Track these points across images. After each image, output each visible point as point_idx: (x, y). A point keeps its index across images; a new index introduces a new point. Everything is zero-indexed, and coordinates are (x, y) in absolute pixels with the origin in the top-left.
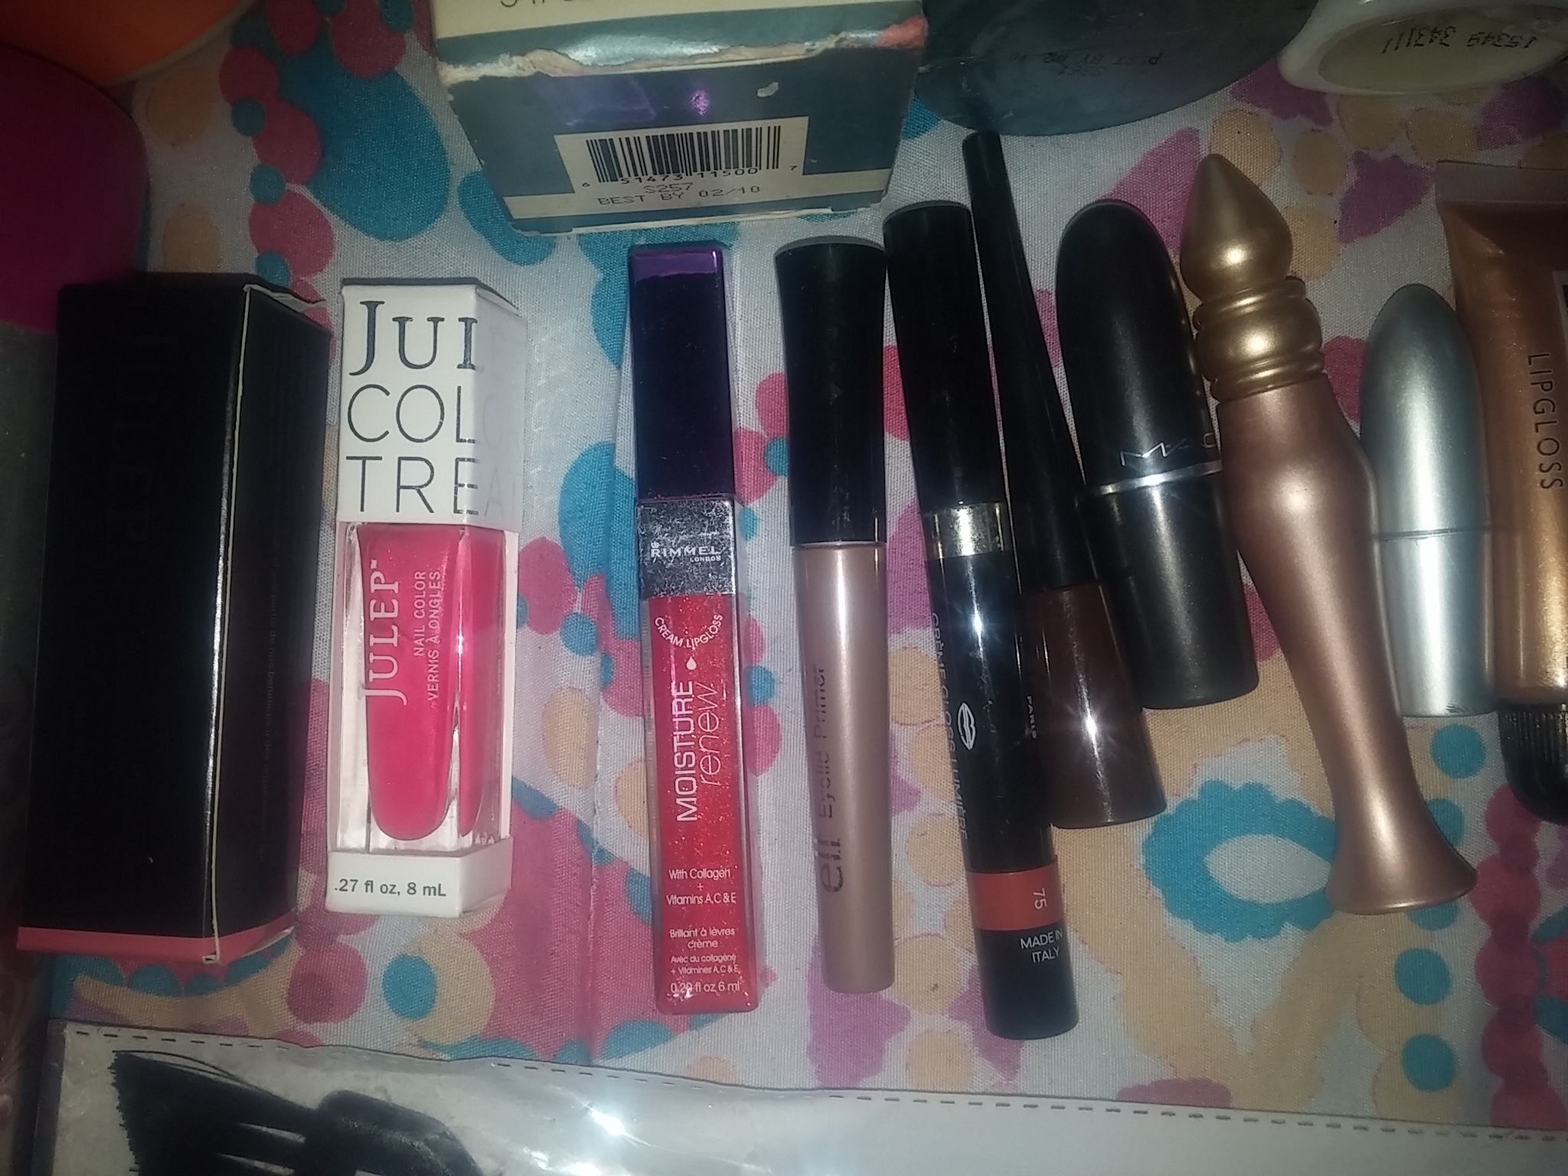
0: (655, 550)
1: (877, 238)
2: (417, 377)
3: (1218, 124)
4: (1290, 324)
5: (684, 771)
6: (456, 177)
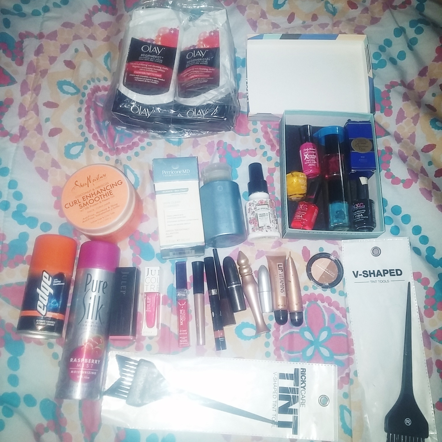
0: (178, 295)
1: (203, 261)
2: (153, 276)
3: (241, 247)
4: (248, 269)
5: (181, 319)
6: (155, 254)
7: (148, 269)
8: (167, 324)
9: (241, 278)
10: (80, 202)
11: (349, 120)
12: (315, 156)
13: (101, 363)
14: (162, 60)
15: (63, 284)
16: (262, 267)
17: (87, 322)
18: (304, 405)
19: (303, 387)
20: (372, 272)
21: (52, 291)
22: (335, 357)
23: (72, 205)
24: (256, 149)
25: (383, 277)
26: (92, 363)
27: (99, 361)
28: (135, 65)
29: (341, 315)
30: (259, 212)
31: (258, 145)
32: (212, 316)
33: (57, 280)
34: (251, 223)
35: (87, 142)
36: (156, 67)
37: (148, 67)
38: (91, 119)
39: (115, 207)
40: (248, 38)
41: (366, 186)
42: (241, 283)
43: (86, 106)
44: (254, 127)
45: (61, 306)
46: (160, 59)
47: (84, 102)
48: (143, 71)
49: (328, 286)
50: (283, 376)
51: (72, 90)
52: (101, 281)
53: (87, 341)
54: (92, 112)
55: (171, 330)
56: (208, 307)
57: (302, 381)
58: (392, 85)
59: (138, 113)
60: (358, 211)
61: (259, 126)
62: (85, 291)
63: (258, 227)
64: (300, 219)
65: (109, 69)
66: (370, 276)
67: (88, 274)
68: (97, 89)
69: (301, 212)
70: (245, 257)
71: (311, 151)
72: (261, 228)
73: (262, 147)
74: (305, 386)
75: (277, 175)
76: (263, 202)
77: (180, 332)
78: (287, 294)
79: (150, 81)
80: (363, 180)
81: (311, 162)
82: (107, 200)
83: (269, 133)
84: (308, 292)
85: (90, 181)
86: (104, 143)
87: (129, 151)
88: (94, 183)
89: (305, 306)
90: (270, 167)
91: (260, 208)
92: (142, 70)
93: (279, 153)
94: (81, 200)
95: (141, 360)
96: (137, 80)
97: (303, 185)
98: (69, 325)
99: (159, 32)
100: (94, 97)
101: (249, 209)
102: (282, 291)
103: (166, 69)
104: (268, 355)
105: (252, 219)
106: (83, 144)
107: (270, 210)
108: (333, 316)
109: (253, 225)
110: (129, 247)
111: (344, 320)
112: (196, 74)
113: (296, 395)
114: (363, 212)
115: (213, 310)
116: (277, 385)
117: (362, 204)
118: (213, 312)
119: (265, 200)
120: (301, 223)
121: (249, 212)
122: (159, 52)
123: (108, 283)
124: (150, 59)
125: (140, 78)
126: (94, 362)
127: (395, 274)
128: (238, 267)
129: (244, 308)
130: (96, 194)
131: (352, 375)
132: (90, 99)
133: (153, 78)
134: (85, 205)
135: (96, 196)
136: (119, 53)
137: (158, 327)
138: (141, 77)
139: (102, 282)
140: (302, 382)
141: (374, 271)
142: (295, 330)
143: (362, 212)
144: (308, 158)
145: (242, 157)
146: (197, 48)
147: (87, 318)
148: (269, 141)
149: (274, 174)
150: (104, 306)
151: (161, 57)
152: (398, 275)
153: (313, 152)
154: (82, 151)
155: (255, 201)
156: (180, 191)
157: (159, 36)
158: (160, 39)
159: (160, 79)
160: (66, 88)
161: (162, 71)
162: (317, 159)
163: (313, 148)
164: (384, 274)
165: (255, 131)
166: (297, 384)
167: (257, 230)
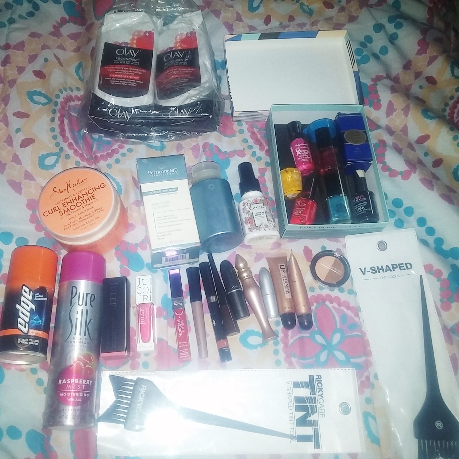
0: (174, 304)
1: (198, 266)
2: (145, 286)
3: (238, 250)
4: (248, 272)
5: (180, 331)
6: (145, 264)
7: (139, 278)
8: (165, 338)
9: (241, 283)
10: (60, 208)
11: (339, 114)
12: (307, 151)
13: (93, 384)
15: (46, 299)
16: (263, 270)
17: (75, 339)
18: (323, 415)
19: (321, 395)
20: (380, 267)
21: (34, 307)
22: (352, 360)
23: (51, 212)
24: (244, 149)
25: (393, 272)
26: (83, 383)
27: (91, 382)
28: (110, 69)
29: (353, 315)
30: (254, 211)
31: (245, 145)
32: (214, 325)
33: (38, 294)
34: (246, 223)
35: (62, 152)
36: (133, 69)
37: (124, 70)
38: (65, 128)
39: (98, 211)
40: (226, 39)
41: (364, 178)
42: (241, 288)
43: (59, 115)
44: (240, 128)
45: (44, 324)
46: (136, 61)
47: (57, 111)
48: (120, 74)
49: (335, 285)
50: (297, 385)
51: (43, 100)
52: (88, 293)
53: (76, 359)
54: (66, 121)
55: (169, 344)
56: (208, 316)
57: (318, 388)
58: (378, 79)
59: (117, 116)
60: (359, 204)
61: (245, 127)
62: (71, 305)
63: (255, 227)
64: (299, 216)
65: (81, 80)
66: (379, 272)
67: (73, 287)
68: (69, 99)
69: (299, 208)
70: (243, 260)
71: (303, 146)
72: (258, 228)
73: (250, 147)
74: (323, 394)
75: (268, 175)
76: (258, 200)
77: (179, 345)
78: (292, 296)
79: (127, 83)
80: (360, 173)
81: (304, 157)
82: (90, 204)
83: (257, 133)
84: (315, 294)
85: (70, 186)
86: (80, 152)
87: (108, 158)
88: (74, 188)
89: (313, 308)
90: (260, 167)
91: (255, 207)
92: (118, 73)
93: (269, 152)
94: (61, 206)
95: (139, 379)
96: (114, 83)
97: (298, 181)
98: (55, 344)
99: (134, 35)
100: (67, 106)
101: (244, 209)
102: (287, 293)
103: (144, 71)
104: (278, 363)
105: (247, 218)
106: (58, 155)
107: (266, 208)
108: (344, 317)
109: (249, 225)
110: (115, 258)
111: (356, 319)
112: (175, 75)
113: (314, 404)
114: (365, 204)
115: (213, 318)
116: (291, 395)
117: (363, 196)
118: (214, 321)
119: (260, 198)
120: (300, 219)
121: (243, 213)
122: (135, 55)
123: (95, 296)
124: (125, 62)
125: (117, 81)
126: (86, 382)
127: (405, 267)
128: (237, 271)
129: (247, 314)
130: (77, 199)
131: (372, 379)
132: (63, 108)
133: (130, 80)
134: (65, 212)
135: (78, 201)
136: (91, 61)
137: (154, 341)
139: (89, 295)
140: (318, 390)
141: (382, 266)
142: (305, 335)
143: (363, 204)
144: (300, 154)
145: (230, 159)
146: (174, 49)
147: (75, 335)
148: (257, 141)
149: (266, 174)
150: (92, 321)
151: (137, 59)
152: (408, 269)
153: (305, 147)
154: (57, 161)
155: (249, 200)
156: (169, 190)
157: (133, 39)
158: (135, 42)
159: (137, 81)
160: (36, 98)
161: (139, 73)
162: (310, 153)
163: (305, 143)
164: (394, 268)
165: (241, 132)
166: (313, 391)
167: (254, 229)
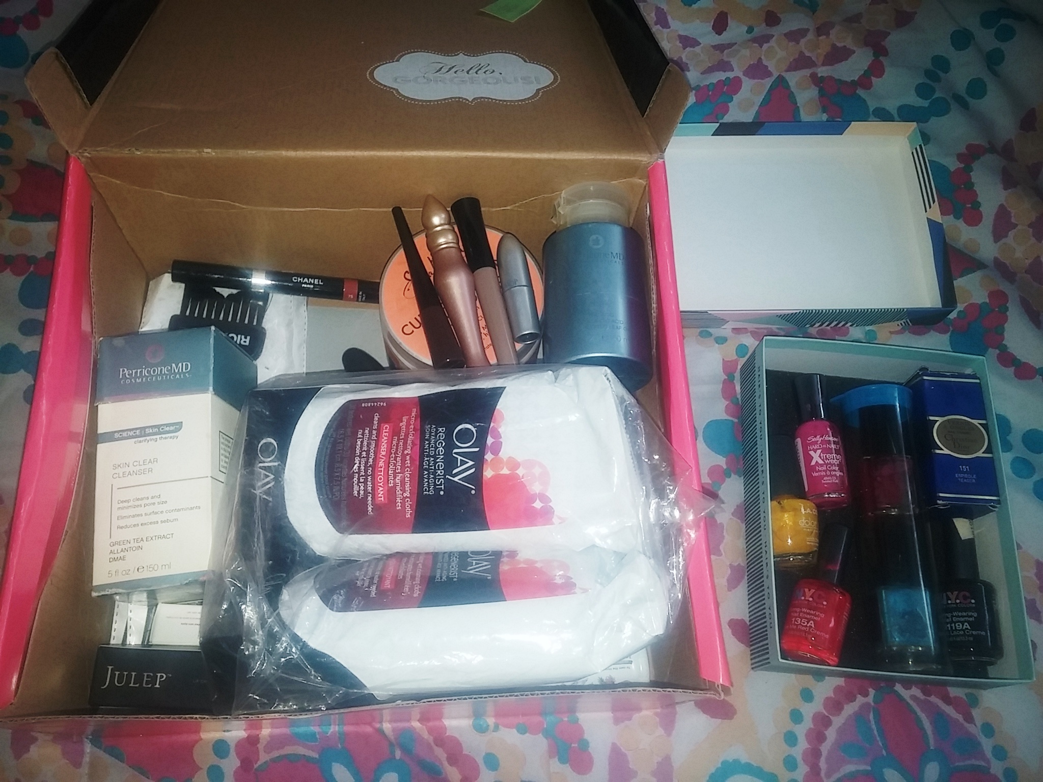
14: (432, 492)
28: (409, 423)
36: (408, 480)
37: (404, 457)
46: (435, 485)
79: (359, 473)
92: (394, 443)
96: (360, 436)
99: (530, 464)
103: (408, 512)
122: (456, 479)
124: (429, 456)
125: (365, 444)
133: (370, 479)
138: (369, 445)
151: (443, 487)
157: (514, 464)
158: (505, 471)
159: (369, 499)
161: (398, 500)
